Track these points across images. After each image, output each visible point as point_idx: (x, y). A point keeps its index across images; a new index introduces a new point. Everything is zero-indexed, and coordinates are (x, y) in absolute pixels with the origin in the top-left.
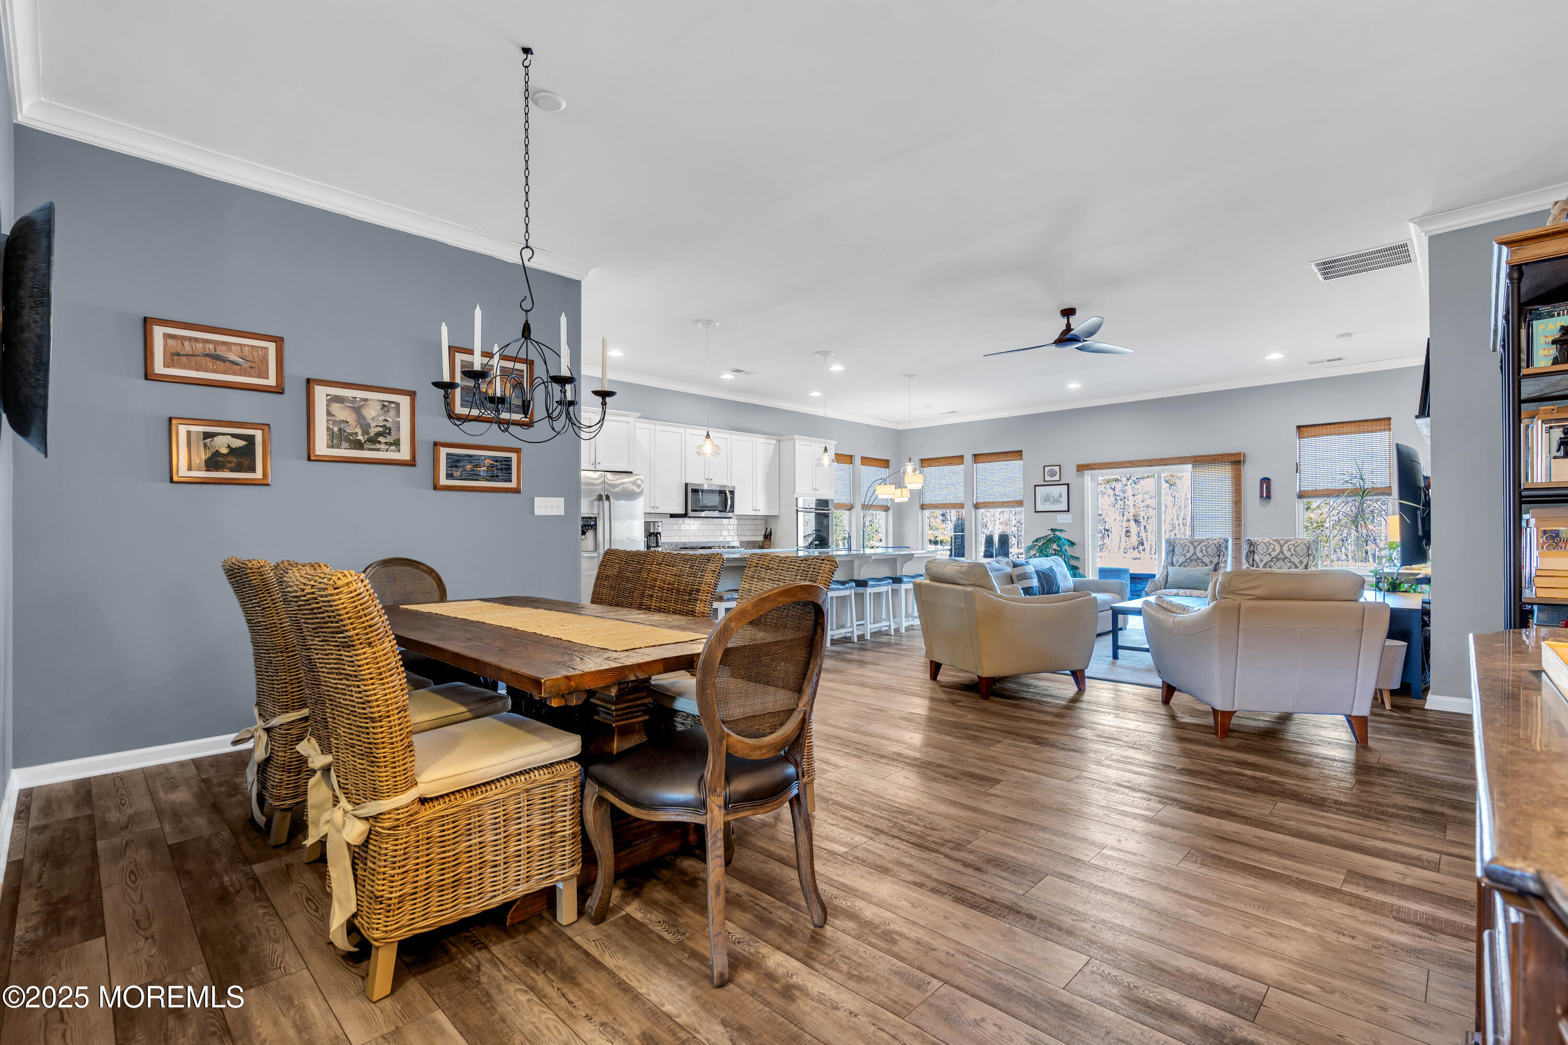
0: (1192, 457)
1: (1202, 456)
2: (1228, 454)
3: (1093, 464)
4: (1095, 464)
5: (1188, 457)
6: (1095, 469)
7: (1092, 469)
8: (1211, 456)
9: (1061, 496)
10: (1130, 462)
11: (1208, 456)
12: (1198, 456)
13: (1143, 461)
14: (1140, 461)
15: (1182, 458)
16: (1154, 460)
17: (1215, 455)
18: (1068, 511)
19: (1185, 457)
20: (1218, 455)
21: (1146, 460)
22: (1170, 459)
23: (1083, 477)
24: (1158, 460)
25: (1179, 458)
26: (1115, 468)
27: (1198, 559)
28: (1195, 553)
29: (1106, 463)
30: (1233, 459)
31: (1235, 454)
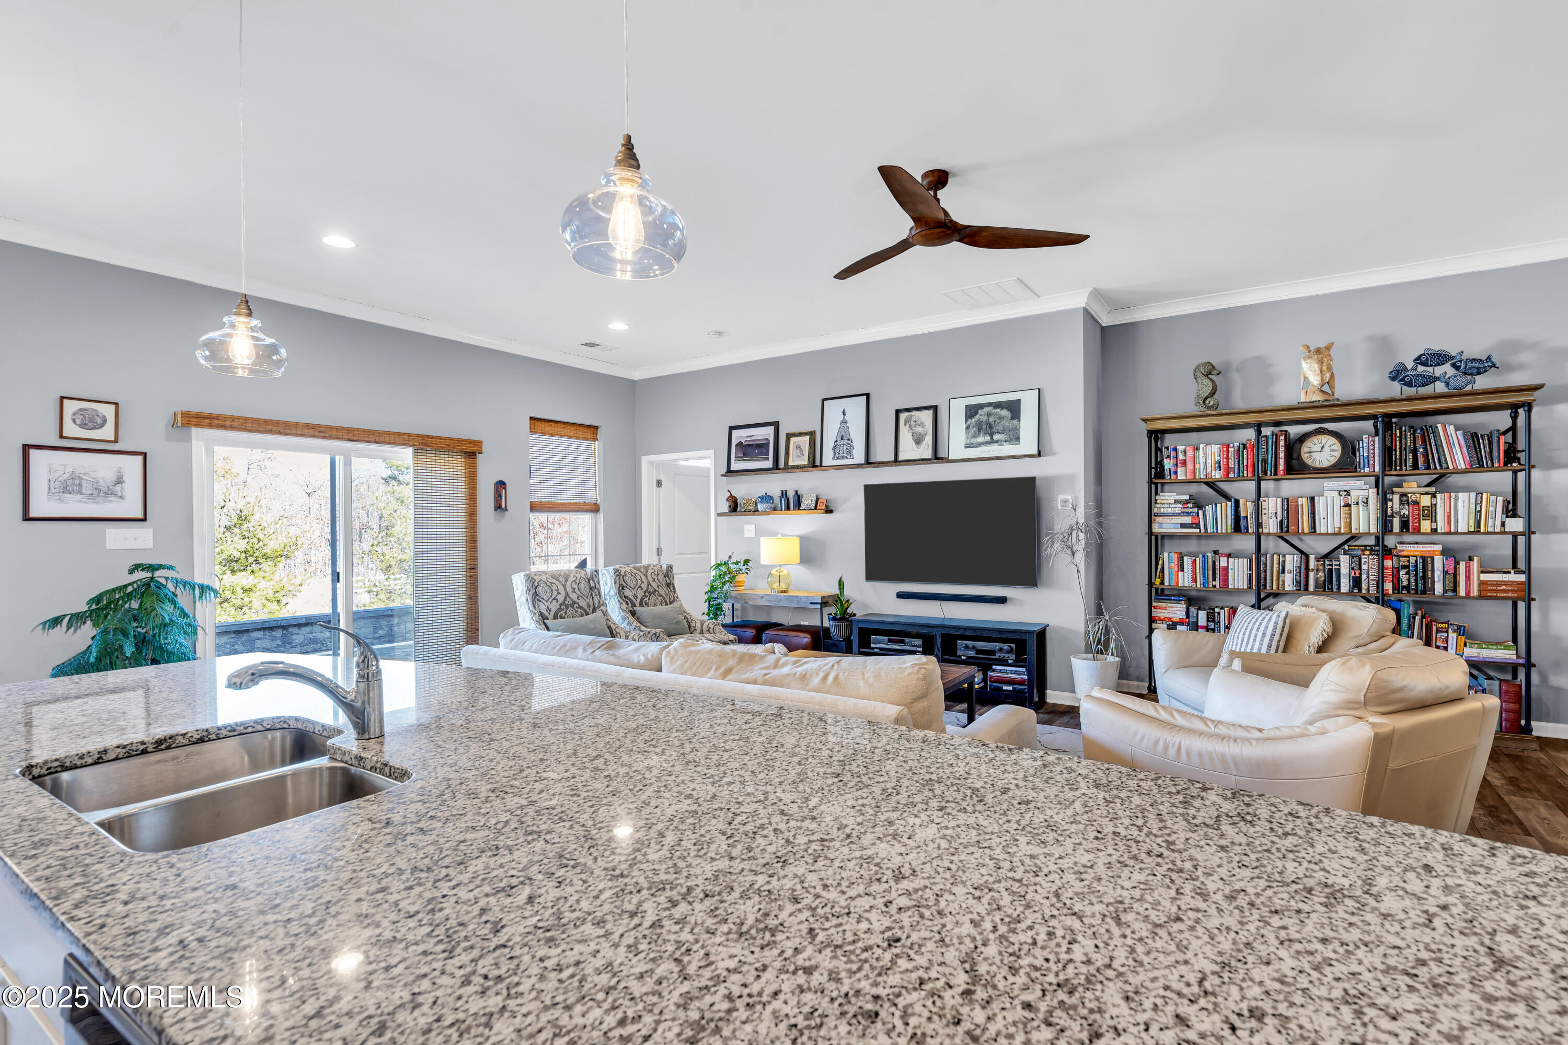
0: (418, 436)
1: (433, 437)
2: (466, 440)
3: (226, 417)
4: (233, 419)
5: (413, 435)
6: (232, 428)
7: (225, 427)
8: (445, 438)
9: (119, 481)
10: (313, 427)
11: (441, 438)
12: (428, 437)
13: (337, 429)
14: (331, 428)
15: (404, 434)
16: (358, 430)
17: (450, 439)
18: (144, 519)
19: (409, 435)
20: (453, 439)
21: (343, 429)
22: (384, 433)
23: (189, 440)
24: (364, 431)
25: (400, 434)
26: (279, 433)
27: (574, 603)
28: (567, 595)
29: (259, 420)
30: (471, 448)
31: (471, 442)
